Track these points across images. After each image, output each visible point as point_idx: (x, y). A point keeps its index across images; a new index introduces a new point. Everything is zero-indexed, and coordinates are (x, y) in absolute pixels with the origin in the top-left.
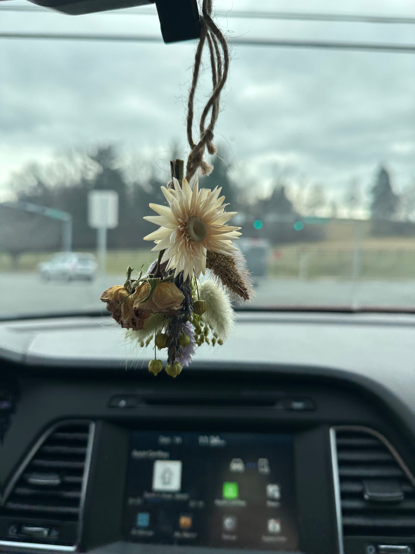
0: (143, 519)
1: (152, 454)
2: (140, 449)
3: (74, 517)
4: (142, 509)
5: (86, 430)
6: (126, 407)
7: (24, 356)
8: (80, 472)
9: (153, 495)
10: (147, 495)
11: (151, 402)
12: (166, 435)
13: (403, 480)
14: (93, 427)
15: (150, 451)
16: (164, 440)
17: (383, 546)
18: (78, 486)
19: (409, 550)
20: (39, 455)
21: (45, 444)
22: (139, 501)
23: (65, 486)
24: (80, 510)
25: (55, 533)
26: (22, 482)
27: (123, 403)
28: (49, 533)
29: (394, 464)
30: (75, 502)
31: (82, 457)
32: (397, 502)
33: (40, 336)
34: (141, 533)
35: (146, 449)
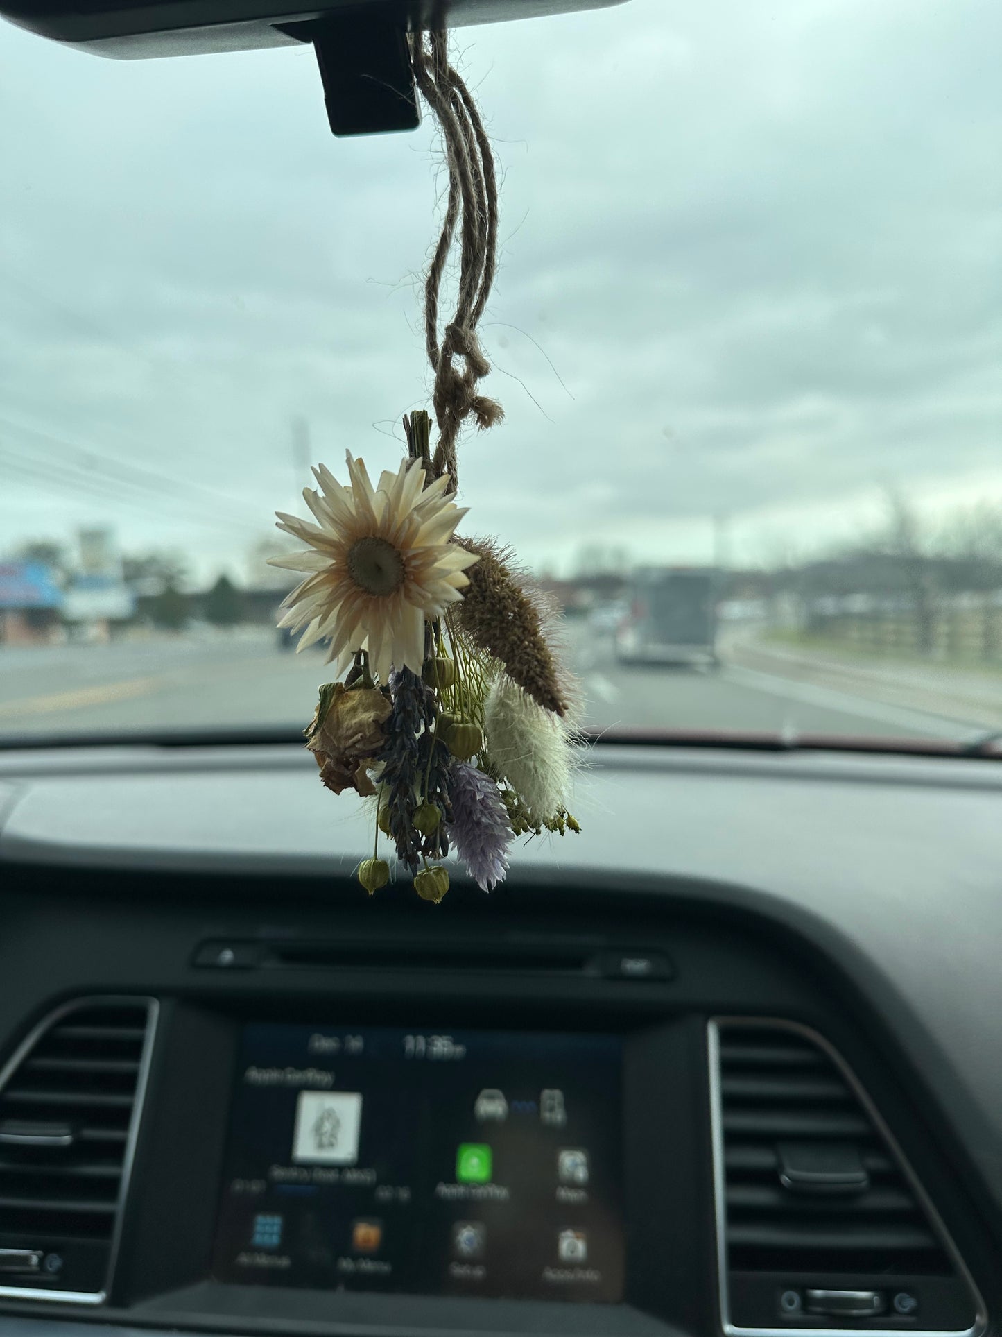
0: (268, 1229)
1: (293, 1076)
2: (263, 1066)
3: (103, 1224)
4: (267, 1204)
5: (140, 1018)
6: (230, 968)
8: (122, 1117)
9: (293, 1173)
10: (278, 1173)
11: (290, 955)
12: (327, 1035)
13: (869, 1143)
14: (155, 1010)
15: (289, 1069)
16: (324, 1044)
17: (819, 1293)
18: (116, 1151)
19: (876, 1299)
20: (21, 1078)
21: (35, 1052)
22: (256, 1187)
23: (82, 1151)
24: (119, 1207)
25: (55, 1262)
27: (227, 956)
28: (42, 1260)
29: (849, 1106)
30: (109, 1187)
31: (128, 1083)
32: (850, 1195)
33: (40, 789)
34: (263, 1261)
35: (281, 1067)
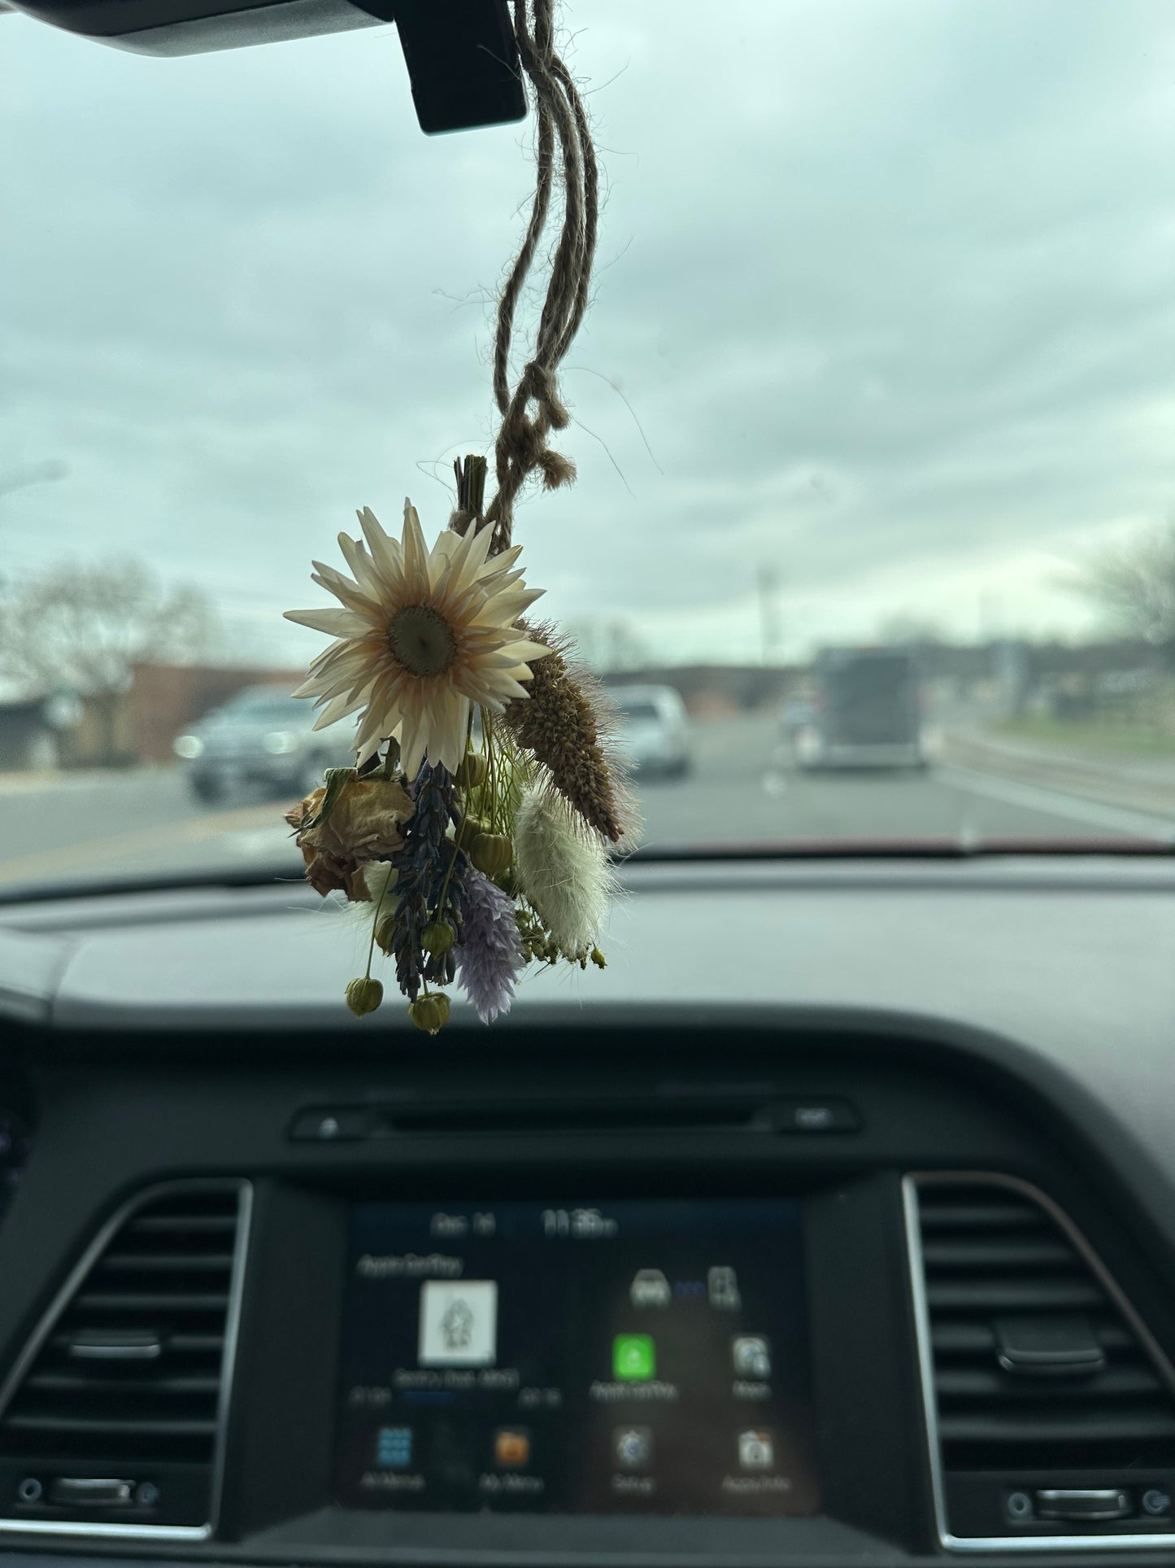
0: (395, 1444)
1: (415, 1264)
2: (377, 1253)
3: (202, 1447)
4: (394, 1415)
5: (230, 1205)
6: (337, 1140)
7: (48, 1004)
8: (216, 1321)
9: (422, 1378)
10: (404, 1378)
11: (405, 1121)
12: (452, 1213)
13: (1103, 1314)
14: (247, 1195)
15: (409, 1256)
16: (448, 1224)
17: (1051, 1494)
18: (211, 1361)
19: (1122, 1499)
20: (97, 1280)
21: (112, 1249)
22: (381, 1396)
23: (172, 1362)
24: (220, 1426)
25: (149, 1494)
26: (52, 1357)
27: (330, 1126)
28: (133, 1493)
29: (1078, 1271)
30: (205, 1404)
31: (221, 1280)
32: (1088, 1376)
33: (92, 944)
34: (392, 1481)
35: (400, 1253)
